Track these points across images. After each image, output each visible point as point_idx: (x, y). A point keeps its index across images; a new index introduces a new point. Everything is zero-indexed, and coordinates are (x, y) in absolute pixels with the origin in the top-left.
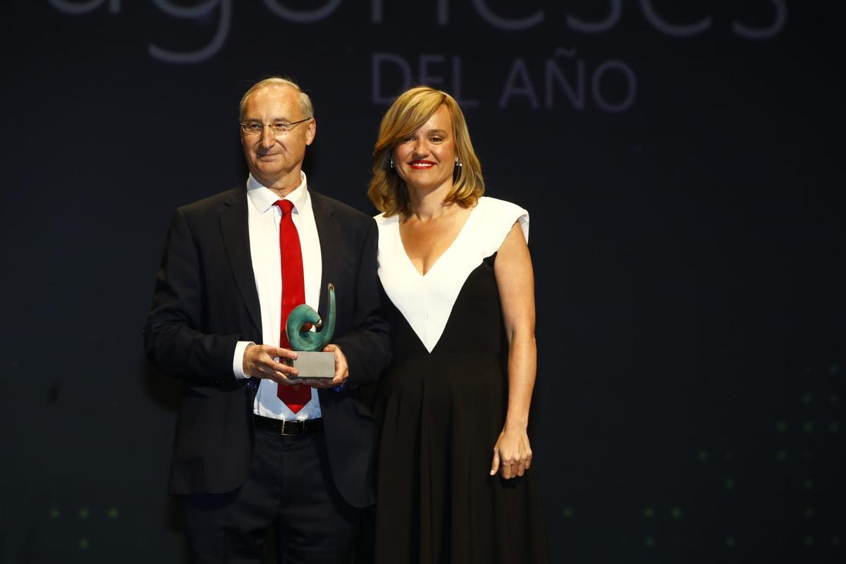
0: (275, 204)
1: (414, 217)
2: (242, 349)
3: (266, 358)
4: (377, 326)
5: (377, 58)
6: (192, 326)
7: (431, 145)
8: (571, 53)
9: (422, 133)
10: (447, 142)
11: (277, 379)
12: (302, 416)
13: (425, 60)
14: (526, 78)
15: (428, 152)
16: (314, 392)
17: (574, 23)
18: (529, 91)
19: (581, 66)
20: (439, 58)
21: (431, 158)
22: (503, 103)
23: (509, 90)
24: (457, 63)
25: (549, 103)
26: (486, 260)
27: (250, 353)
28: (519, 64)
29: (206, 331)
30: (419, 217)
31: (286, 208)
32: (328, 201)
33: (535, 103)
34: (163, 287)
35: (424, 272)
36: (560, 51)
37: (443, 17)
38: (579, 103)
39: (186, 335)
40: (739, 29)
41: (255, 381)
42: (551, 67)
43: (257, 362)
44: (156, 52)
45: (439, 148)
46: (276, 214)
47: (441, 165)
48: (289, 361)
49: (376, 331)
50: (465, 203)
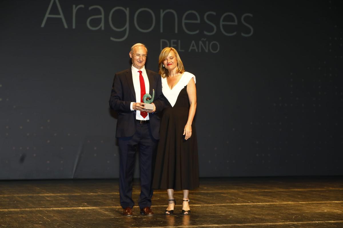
0: (138, 72)
1: (170, 76)
2: (132, 104)
3: (138, 105)
4: (161, 99)
5: (162, 40)
6: (120, 99)
7: (171, 60)
8: (205, 40)
9: (168, 58)
10: (174, 59)
11: (140, 110)
12: (145, 119)
13: (172, 41)
14: (195, 45)
15: (170, 62)
16: (148, 113)
17: (206, 33)
18: (195, 48)
19: (207, 42)
20: (175, 41)
21: (171, 63)
22: (190, 50)
23: (191, 48)
24: (179, 41)
25: (200, 51)
26: (185, 87)
27: (134, 104)
28: (193, 42)
29: (123, 100)
30: (171, 76)
31: (141, 72)
32: (150, 71)
33: (197, 51)
34: (113, 91)
35: (172, 89)
36: (202, 39)
37: (176, 32)
38: (207, 51)
39: (119, 102)
40: (243, 34)
41: (135, 111)
42: (201, 42)
43: (136, 106)
44: (112, 39)
45: (173, 60)
46: (139, 73)
47: (174, 64)
48: (143, 106)
49: (161, 100)
50: (181, 73)
